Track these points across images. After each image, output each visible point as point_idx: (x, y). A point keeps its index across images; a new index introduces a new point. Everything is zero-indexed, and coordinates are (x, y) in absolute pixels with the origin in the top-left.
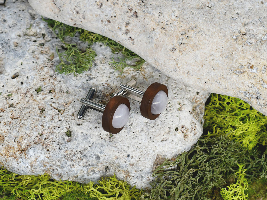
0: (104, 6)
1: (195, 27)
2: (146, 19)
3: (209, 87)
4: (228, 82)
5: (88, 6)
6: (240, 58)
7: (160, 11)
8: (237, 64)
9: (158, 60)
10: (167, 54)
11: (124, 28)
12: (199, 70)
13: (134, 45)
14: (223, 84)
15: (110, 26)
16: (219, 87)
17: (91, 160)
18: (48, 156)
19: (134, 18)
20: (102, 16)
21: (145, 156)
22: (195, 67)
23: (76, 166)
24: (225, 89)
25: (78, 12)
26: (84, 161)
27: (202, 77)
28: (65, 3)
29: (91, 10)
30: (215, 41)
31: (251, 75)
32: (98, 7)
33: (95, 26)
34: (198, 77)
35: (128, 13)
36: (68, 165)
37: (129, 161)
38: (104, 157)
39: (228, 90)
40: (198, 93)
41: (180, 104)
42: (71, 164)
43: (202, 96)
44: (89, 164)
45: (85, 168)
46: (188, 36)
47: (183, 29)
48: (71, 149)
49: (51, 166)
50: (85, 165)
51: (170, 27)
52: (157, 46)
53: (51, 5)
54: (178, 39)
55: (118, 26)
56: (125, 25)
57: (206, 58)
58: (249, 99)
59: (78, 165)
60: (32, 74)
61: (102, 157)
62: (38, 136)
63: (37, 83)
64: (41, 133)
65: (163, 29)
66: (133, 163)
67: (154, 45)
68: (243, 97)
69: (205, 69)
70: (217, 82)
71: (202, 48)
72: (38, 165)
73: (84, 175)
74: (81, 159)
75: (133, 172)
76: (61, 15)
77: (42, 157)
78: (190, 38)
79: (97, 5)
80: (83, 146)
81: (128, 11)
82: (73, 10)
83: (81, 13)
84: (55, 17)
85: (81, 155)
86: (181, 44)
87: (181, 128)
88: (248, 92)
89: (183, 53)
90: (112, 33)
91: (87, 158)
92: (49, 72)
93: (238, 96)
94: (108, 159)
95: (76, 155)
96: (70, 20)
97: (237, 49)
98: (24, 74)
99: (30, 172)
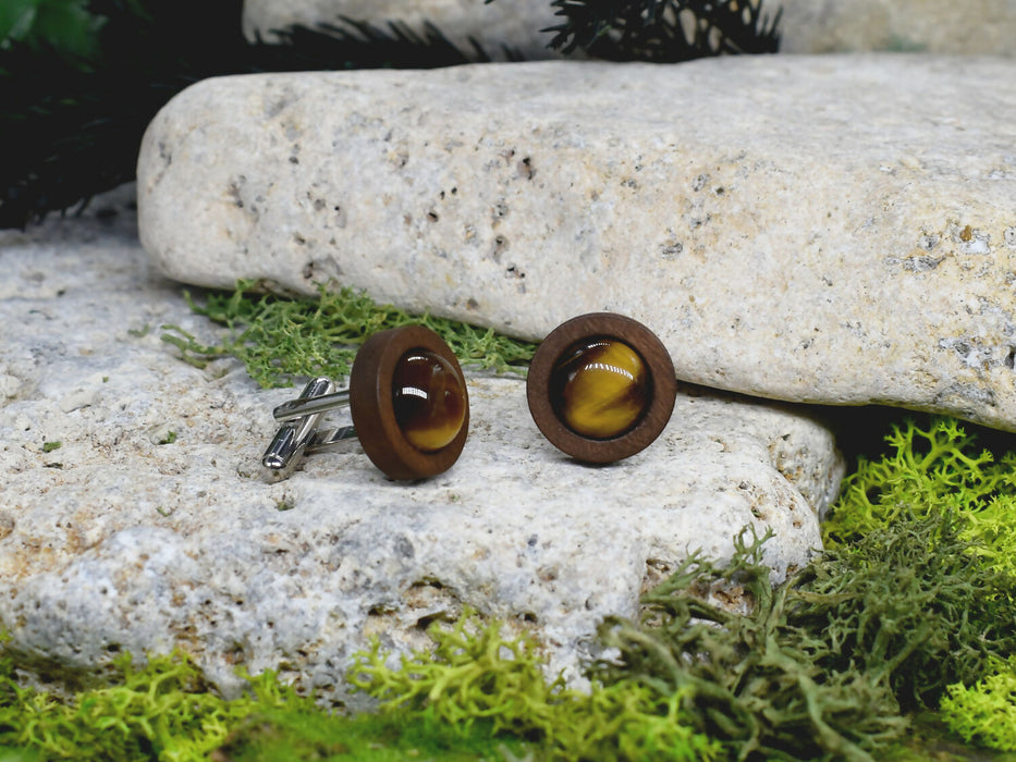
0: (412, 160)
1: (742, 157)
2: (566, 168)
3: (824, 357)
4: (890, 312)
5: (357, 169)
6: (919, 210)
7: (612, 134)
8: (909, 231)
9: (620, 304)
10: (650, 271)
11: (487, 234)
12: (776, 305)
13: (528, 295)
14: (873, 328)
15: (435, 235)
16: (861, 349)
17: (373, 558)
18: (192, 552)
19: (524, 183)
20: (406, 197)
21: (600, 535)
22: (760, 298)
23: (310, 593)
24: (884, 349)
25: (320, 204)
26: (346, 568)
27: (792, 326)
28: (278, 178)
29: (367, 183)
30: (816, 186)
31: (970, 264)
32: (392, 167)
33: (382, 248)
34: (774, 333)
35: (499, 167)
36: (276, 590)
37: (536, 560)
38: (428, 544)
39: (895, 350)
40: (785, 438)
41: (719, 441)
42: (291, 584)
43: (801, 453)
44: (369, 581)
45: (351, 601)
46: (717, 187)
47: (698, 166)
48: (290, 526)
49: (205, 600)
50: (348, 585)
51: (653, 172)
52: (613, 256)
53: (224, 211)
54: (685, 209)
55: (467, 227)
56: (491, 221)
57: (797, 255)
58: (980, 378)
59: (319, 587)
60: (143, 396)
61: (422, 545)
62: (153, 517)
63: (160, 420)
64: (166, 510)
65: (627, 184)
66: (553, 568)
67: (598, 259)
68: (956, 373)
69: (797, 291)
70: (849, 326)
71: (774, 221)
72: (149, 583)
73: (346, 642)
74: (331, 566)
75: (556, 613)
76: (258, 237)
77: (169, 551)
78: (727, 193)
79: (391, 161)
80: (341, 515)
81: (498, 163)
82: (302, 202)
83: (332, 201)
84: (236, 259)
85: (334, 547)
86: (699, 223)
87: (734, 486)
88: (974, 340)
89: (710, 254)
90: (444, 261)
91: (360, 549)
92: (209, 398)
93: (936, 372)
94: (448, 559)
95: (310, 553)
96: (292, 245)
97: (902, 188)
98: (111, 396)
99: (112, 621)
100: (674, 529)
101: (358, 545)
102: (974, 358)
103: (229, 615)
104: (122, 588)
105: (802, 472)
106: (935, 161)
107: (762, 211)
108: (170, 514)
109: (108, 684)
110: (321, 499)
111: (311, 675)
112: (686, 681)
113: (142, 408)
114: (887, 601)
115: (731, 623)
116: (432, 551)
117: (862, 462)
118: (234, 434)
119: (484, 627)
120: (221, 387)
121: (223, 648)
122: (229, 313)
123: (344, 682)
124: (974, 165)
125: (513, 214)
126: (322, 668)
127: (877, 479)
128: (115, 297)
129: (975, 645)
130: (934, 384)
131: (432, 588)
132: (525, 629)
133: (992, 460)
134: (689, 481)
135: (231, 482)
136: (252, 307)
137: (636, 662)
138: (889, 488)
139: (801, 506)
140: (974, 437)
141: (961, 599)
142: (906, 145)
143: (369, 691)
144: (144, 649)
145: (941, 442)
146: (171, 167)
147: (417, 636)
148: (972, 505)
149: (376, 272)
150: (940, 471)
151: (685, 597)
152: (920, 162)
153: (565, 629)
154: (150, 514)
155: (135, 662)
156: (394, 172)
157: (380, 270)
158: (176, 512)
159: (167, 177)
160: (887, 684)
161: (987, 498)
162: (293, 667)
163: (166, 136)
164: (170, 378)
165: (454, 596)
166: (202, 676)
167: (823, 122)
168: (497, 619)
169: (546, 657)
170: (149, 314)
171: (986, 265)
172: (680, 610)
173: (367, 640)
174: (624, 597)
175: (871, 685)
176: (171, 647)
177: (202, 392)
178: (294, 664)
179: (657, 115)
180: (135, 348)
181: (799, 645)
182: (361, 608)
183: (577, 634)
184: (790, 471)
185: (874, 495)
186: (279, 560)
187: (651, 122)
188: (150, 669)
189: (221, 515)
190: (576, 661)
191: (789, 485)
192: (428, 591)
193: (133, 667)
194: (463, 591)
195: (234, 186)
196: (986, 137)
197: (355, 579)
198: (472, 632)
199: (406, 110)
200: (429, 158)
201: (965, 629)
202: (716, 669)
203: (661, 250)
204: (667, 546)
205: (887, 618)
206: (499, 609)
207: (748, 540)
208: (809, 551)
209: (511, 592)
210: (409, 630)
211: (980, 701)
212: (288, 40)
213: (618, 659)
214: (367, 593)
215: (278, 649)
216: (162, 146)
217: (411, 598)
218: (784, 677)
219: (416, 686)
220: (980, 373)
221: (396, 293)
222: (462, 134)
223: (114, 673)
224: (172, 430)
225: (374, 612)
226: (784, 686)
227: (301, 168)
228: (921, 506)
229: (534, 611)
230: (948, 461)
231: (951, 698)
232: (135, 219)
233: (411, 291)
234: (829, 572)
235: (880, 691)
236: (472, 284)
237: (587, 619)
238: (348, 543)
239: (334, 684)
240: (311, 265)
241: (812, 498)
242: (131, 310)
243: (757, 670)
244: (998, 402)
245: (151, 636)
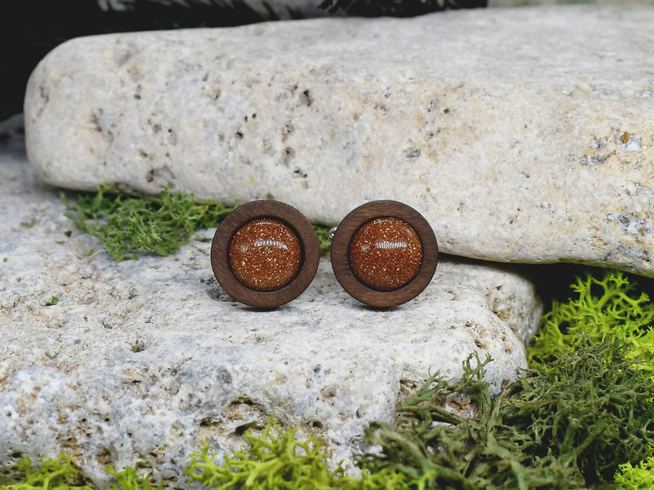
0: (223, 94)
1: (461, 86)
2: (335, 97)
3: (524, 230)
4: (571, 196)
5: (183, 101)
6: (590, 122)
7: (368, 72)
8: (584, 137)
9: (376, 194)
10: (398, 171)
11: (279, 147)
12: (489, 193)
13: (310, 190)
14: (559, 207)
15: (241, 148)
16: (551, 223)
17: (203, 384)
18: (71, 384)
19: (304, 109)
20: (219, 121)
21: (366, 364)
22: (477, 188)
23: (158, 412)
24: (568, 222)
25: (157, 128)
26: (183, 394)
27: (501, 207)
28: (126, 110)
29: (191, 112)
30: (516, 106)
31: (628, 159)
32: (208, 100)
33: (203, 158)
34: (488, 212)
35: (286, 98)
36: (134, 410)
37: (320, 383)
38: (242, 374)
39: (576, 223)
40: (498, 288)
41: (450, 292)
42: (144, 405)
43: (510, 298)
44: (200, 401)
45: (187, 417)
46: (444, 109)
47: (430, 94)
48: (142, 363)
49: (82, 418)
50: (185, 405)
51: (398, 98)
52: (371, 160)
53: (88, 135)
54: (421, 125)
55: (264, 141)
56: (281, 137)
57: (503, 156)
58: (638, 241)
59: (164, 406)
60: (33, 271)
61: (238, 374)
62: (43, 360)
63: (46, 289)
64: (52, 354)
65: (379, 108)
66: (332, 388)
67: (360, 163)
68: (620, 238)
69: (504, 182)
70: (542, 207)
71: (486, 131)
72: (41, 407)
73: (185, 446)
74: (173, 391)
75: (335, 421)
76: (113, 153)
77: (55, 384)
78: (451, 112)
79: (208, 95)
80: (178, 355)
81: (285, 94)
82: (145, 127)
83: (166, 125)
84: (97, 170)
85: (174, 378)
86: (432, 135)
87: (463, 324)
88: (632, 214)
89: (441, 156)
90: (248, 167)
91: (193, 378)
92: (81, 271)
93: (606, 238)
94: (257, 384)
95: (157, 383)
96: (138, 158)
97: (577, 106)
98: (10, 271)
99: (15, 435)
100: (419, 357)
101: (191, 375)
102: (633, 227)
103: (99, 429)
104: (22, 412)
105: (511, 313)
106: (601, 85)
107: (477, 125)
108: (55, 357)
109: (14, 481)
110: (164, 343)
111: (160, 471)
112: (430, 468)
113: (32, 280)
114: (572, 405)
115: (462, 424)
116: (245, 378)
117: (555, 304)
118: (100, 297)
119: (284, 432)
120: (89, 262)
121: (96, 453)
122: (94, 208)
123: (184, 475)
124: (630, 88)
125: (297, 132)
126: (168, 465)
127: (566, 316)
128: (10, 199)
129: (639, 435)
130: (605, 247)
131: (245, 405)
132: (313, 433)
133: (648, 300)
134: (430, 322)
135: (98, 332)
136: (110, 204)
137: (394, 454)
138: (574, 322)
139: (511, 338)
140: (635, 283)
141: (628, 401)
142: (580, 74)
143: (202, 481)
144: (39, 455)
145: (612, 288)
146: (48, 104)
147: (236, 440)
148: (635, 333)
149: (199, 176)
150: (611, 309)
151: (428, 406)
152: (591, 86)
153: (342, 432)
154: (40, 357)
155: (33, 464)
156: (211, 103)
157: (202, 175)
158: (59, 356)
159: (46, 111)
160: (575, 465)
161: (645, 327)
162: (147, 465)
163: (45, 81)
164: (53, 257)
165: (261, 411)
166: (81, 473)
167: (520, 58)
168: (293, 426)
169: (329, 452)
170: (36, 210)
171: (640, 160)
172: (424, 416)
173: (200, 444)
174: (384, 407)
175: (563, 466)
176: (59, 453)
177: (76, 266)
178: (148, 462)
179: (399, 57)
180: (26, 235)
181: (511, 439)
182: (195, 421)
183: (351, 435)
184: (503, 312)
185: (564, 327)
186: (135, 388)
187: (396, 62)
188: (44, 470)
189: (91, 356)
190: (351, 455)
191: (502, 322)
192: (243, 407)
193: (31, 469)
194: (268, 406)
195: (95, 116)
196: (639, 66)
197: (190, 400)
198: (276, 436)
199: (218, 58)
200: (235, 93)
201: (631, 423)
202: (451, 458)
203: (405, 154)
204: (414, 370)
205: (573, 417)
206: (294, 419)
207: (474, 364)
208: (517, 370)
209: (303, 406)
210: (230, 436)
211: (643, 475)
212: (131, 8)
213: (381, 453)
214: (199, 410)
215: (136, 452)
216: (42, 89)
217: (231, 413)
218: (501, 462)
219: (236, 477)
220: (637, 238)
221: (215, 191)
222: (259, 74)
223: (18, 473)
224: (55, 295)
225: (204, 424)
226: (500, 469)
227: (143, 102)
228: (597, 335)
229: (320, 420)
230: (616, 302)
231: (622, 474)
232: (23, 140)
233: (225, 189)
234: (532, 385)
235: (571, 470)
236: (269, 183)
237: (358, 424)
238: (184, 374)
239: (177, 476)
240: (152, 172)
241: (520, 331)
242: (23, 208)
243: (481, 458)
244: (652, 258)
245: (44, 446)
